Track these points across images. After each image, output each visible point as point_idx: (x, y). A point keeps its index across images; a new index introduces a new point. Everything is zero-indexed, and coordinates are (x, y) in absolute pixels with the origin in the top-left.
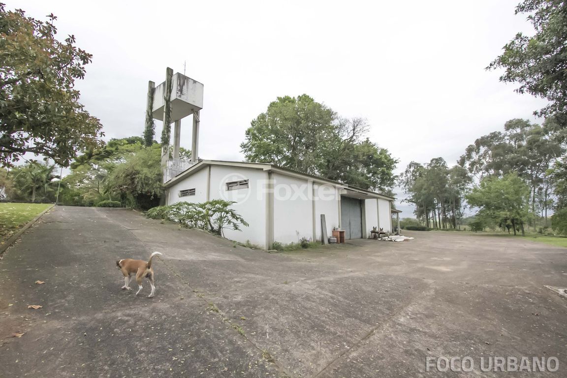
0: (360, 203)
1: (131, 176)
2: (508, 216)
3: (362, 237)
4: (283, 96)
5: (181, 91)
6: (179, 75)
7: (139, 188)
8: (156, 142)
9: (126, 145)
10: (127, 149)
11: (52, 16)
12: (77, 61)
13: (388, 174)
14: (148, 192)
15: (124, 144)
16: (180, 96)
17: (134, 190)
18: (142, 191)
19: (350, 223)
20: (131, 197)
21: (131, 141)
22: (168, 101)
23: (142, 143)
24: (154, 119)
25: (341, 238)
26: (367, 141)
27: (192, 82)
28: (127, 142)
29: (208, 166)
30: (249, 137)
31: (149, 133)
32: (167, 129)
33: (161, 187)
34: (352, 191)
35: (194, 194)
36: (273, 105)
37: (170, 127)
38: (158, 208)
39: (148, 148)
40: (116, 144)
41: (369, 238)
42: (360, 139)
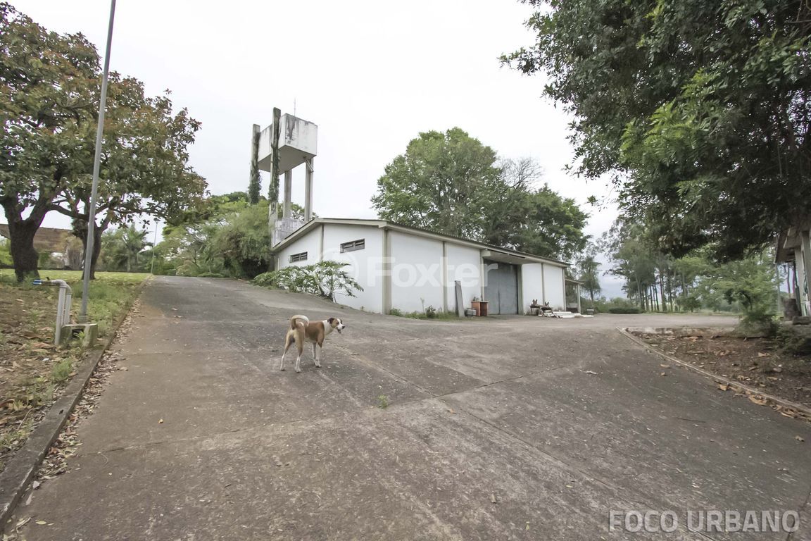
0: (517, 270)
1: (235, 238)
2: (733, 287)
3: (517, 313)
4: (426, 131)
5: (290, 135)
6: (287, 116)
7: (244, 252)
8: (264, 198)
9: (227, 204)
10: (229, 208)
11: (168, 90)
12: (188, 129)
13: (574, 233)
14: (254, 257)
15: (225, 202)
16: (289, 142)
17: (239, 255)
18: (248, 256)
19: (499, 294)
20: (235, 264)
21: (234, 198)
22: (275, 148)
23: (247, 200)
24: (260, 171)
25: (482, 311)
26: (545, 189)
27: (303, 123)
28: (228, 199)
29: (320, 225)
30: (382, 188)
31: (255, 187)
32: (275, 183)
33: (269, 251)
34: (496, 253)
35: (306, 259)
36: (413, 143)
37: (278, 180)
38: (266, 274)
39: (254, 206)
40: (215, 202)
41: (528, 314)
42: (533, 186)
